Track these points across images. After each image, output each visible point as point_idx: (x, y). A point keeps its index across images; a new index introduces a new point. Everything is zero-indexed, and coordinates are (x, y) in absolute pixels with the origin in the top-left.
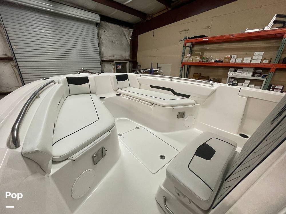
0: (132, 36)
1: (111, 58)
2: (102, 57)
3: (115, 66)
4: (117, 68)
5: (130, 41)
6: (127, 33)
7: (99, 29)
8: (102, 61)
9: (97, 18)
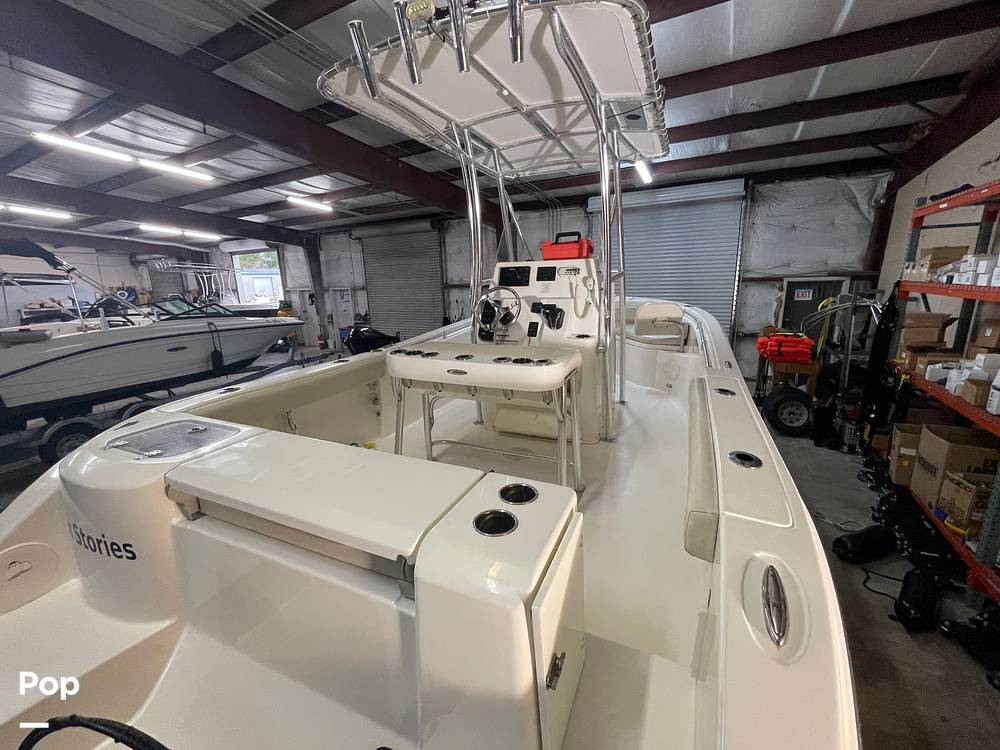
0: (886, 193)
1: (778, 272)
2: (748, 271)
3: (784, 292)
4: (796, 299)
5: (872, 210)
6: (864, 189)
7: (752, 206)
8: (745, 281)
9: (737, 187)
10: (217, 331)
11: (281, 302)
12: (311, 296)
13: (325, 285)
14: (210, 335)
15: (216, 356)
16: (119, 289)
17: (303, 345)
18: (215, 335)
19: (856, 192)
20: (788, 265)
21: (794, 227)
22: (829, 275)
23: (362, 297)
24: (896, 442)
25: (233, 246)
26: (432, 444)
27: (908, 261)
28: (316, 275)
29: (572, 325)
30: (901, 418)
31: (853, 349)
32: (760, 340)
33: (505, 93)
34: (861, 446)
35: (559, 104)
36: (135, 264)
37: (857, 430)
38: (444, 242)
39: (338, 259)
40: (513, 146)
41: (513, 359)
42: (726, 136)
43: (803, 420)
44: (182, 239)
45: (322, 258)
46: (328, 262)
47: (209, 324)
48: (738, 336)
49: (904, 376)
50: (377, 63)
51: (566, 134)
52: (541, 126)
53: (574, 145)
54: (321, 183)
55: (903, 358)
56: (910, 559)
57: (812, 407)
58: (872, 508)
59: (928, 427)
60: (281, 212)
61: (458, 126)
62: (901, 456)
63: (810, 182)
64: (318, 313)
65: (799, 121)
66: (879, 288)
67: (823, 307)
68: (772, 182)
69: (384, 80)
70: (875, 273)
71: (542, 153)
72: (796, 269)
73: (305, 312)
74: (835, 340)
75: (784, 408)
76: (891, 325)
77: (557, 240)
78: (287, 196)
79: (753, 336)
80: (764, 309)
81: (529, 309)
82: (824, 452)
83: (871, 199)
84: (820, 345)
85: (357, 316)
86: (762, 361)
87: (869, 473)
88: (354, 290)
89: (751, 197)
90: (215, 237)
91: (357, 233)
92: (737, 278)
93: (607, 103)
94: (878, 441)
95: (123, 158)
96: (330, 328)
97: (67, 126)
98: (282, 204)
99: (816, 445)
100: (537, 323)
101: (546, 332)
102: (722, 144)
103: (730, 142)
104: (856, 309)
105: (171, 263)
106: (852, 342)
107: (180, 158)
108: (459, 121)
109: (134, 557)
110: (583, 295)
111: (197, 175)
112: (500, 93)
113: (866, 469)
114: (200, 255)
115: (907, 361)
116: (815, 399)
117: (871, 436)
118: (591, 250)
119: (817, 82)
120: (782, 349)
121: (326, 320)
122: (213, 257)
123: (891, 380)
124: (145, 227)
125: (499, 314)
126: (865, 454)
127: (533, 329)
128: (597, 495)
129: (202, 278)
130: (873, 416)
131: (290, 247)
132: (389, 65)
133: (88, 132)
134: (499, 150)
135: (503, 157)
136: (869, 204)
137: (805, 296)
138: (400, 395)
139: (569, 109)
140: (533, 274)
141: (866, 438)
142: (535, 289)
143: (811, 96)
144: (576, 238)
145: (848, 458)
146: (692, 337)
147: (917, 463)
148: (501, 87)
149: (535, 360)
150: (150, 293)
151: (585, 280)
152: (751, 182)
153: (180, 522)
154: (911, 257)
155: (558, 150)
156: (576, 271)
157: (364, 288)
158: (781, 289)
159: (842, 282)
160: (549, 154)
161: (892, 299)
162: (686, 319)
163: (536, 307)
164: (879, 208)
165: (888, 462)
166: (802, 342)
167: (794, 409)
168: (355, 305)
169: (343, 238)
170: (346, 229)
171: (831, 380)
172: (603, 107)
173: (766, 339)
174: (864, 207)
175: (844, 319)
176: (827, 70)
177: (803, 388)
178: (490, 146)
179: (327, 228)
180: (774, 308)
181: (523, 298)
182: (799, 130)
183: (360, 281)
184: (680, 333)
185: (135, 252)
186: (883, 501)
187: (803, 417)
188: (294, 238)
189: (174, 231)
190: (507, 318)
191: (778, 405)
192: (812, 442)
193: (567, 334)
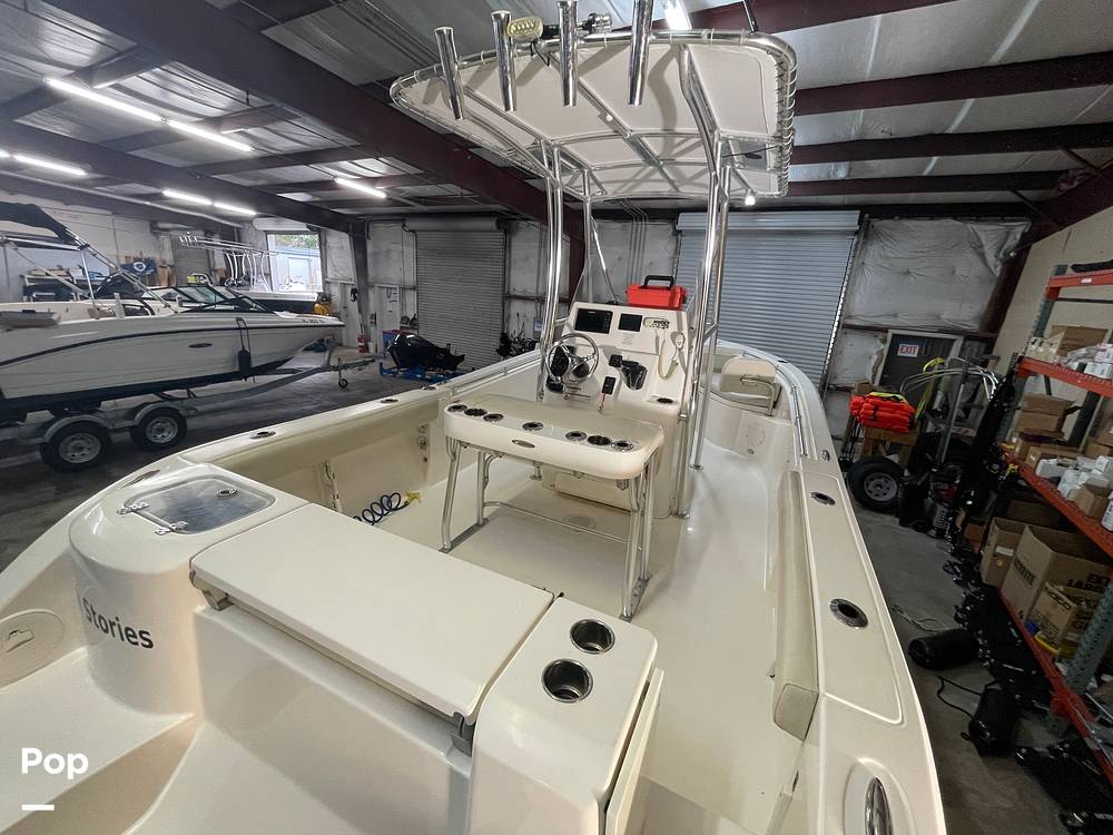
0: (1018, 246)
1: (884, 322)
2: (850, 317)
3: (888, 345)
4: (899, 354)
5: (998, 263)
6: (994, 238)
7: (864, 243)
8: (846, 327)
9: (850, 220)
10: (247, 328)
11: (319, 294)
12: (354, 291)
13: (370, 279)
14: (238, 332)
15: (244, 357)
16: (136, 260)
17: (341, 345)
18: (244, 332)
19: (984, 243)
20: (895, 316)
21: (908, 273)
22: (939, 332)
23: (411, 298)
24: (992, 539)
25: (268, 224)
26: (484, 505)
27: (1035, 335)
28: (361, 267)
29: (654, 385)
30: (1002, 511)
31: (957, 420)
32: (856, 399)
33: (609, 118)
34: (951, 532)
35: (669, 133)
36: (155, 230)
37: (948, 516)
38: (510, 246)
39: (389, 251)
40: (606, 168)
41: (589, 435)
42: (846, 163)
43: (891, 495)
44: (212, 211)
45: (370, 249)
46: (375, 254)
47: (238, 319)
48: (829, 388)
49: (1011, 466)
50: (464, 77)
51: (671, 162)
52: (642, 151)
53: (677, 173)
54: (376, 167)
55: (1013, 444)
56: (991, 670)
57: (903, 482)
58: (957, 607)
59: (1031, 528)
60: (327, 194)
61: (547, 144)
62: (995, 555)
63: (936, 223)
64: (360, 311)
65: (932, 156)
66: (994, 353)
67: (929, 369)
68: (892, 218)
69: (469, 92)
70: (993, 335)
71: (638, 178)
72: (902, 320)
73: (345, 307)
74: (936, 406)
75: (872, 480)
76: (1005, 404)
77: (646, 282)
78: (335, 177)
79: (847, 390)
80: (862, 361)
81: (607, 361)
82: (910, 535)
83: (999, 251)
84: (919, 410)
85: (404, 319)
86: (853, 422)
87: (956, 564)
88: (403, 289)
89: (865, 232)
90: (249, 212)
91: (411, 224)
92: (836, 324)
93: (727, 140)
94: (972, 531)
95: (149, 116)
96: (372, 329)
97: (86, 74)
98: (328, 185)
99: (902, 524)
100: (614, 379)
101: (624, 391)
102: (840, 171)
103: (850, 170)
104: (966, 377)
105: (196, 237)
106: (957, 411)
107: (215, 122)
108: (549, 137)
109: (151, 646)
110: (670, 352)
111: (234, 143)
112: (603, 117)
113: (954, 560)
114: (231, 232)
115: (1017, 449)
116: (906, 473)
117: (964, 524)
118: (683, 300)
119: (962, 115)
120: (878, 413)
121: (369, 320)
122: (244, 235)
123: (996, 466)
124: (168, 193)
125: (573, 365)
126: (953, 543)
127: (609, 385)
128: (663, 587)
129: (232, 258)
130: (970, 503)
131: (333, 231)
132: (478, 79)
133: (112, 83)
134: (590, 172)
135: (594, 178)
136: (996, 257)
137: (910, 351)
138: (454, 454)
139: (678, 140)
140: (615, 321)
141: (958, 525)
142: (616, 338)
143: (952, 129)
144: (667, 284)
145: (934, 543)
146: (783, 400)
147: (1012, 565)
148: (604, 111)
149: (614, 440)
150: (172, 267)
151: (673, 336)
152: (867, 215)
153: (205, 611)
154: (1039, 331)
155: (658, 176)
156: (665, 324)
157: (414, 288)
158: (884, 341)
159: (953, 341)
160: (646, 179)
161: (1010, 374)
162: (780, 379)
163: (615, 361)
164: (1007, 262)
165: (980, 556)
166: (901, 408)
167: (882, 481)
168: (403, 306)
169: (396, 228)
170: (401, 218)
171: (927, 455)
172: (720, 144)
173: (860, 399)
174: (991, 259)
175: (950, 385)
176: (974, 104)
177: (894, 458)
178: (580, 166)
179: (376, 215)
180: (873, 362)
181: (602, 347)
182: (932, 165)
183: (410, 279)
184: (770, 394)
185: (157, 219)
186: (968, 600)
187: (891, 492)
188: (338, 223)
189: (204, 201)
190: (582, 371)
191: (867, 474)
192: (897, 520)
193: (647, 398)
